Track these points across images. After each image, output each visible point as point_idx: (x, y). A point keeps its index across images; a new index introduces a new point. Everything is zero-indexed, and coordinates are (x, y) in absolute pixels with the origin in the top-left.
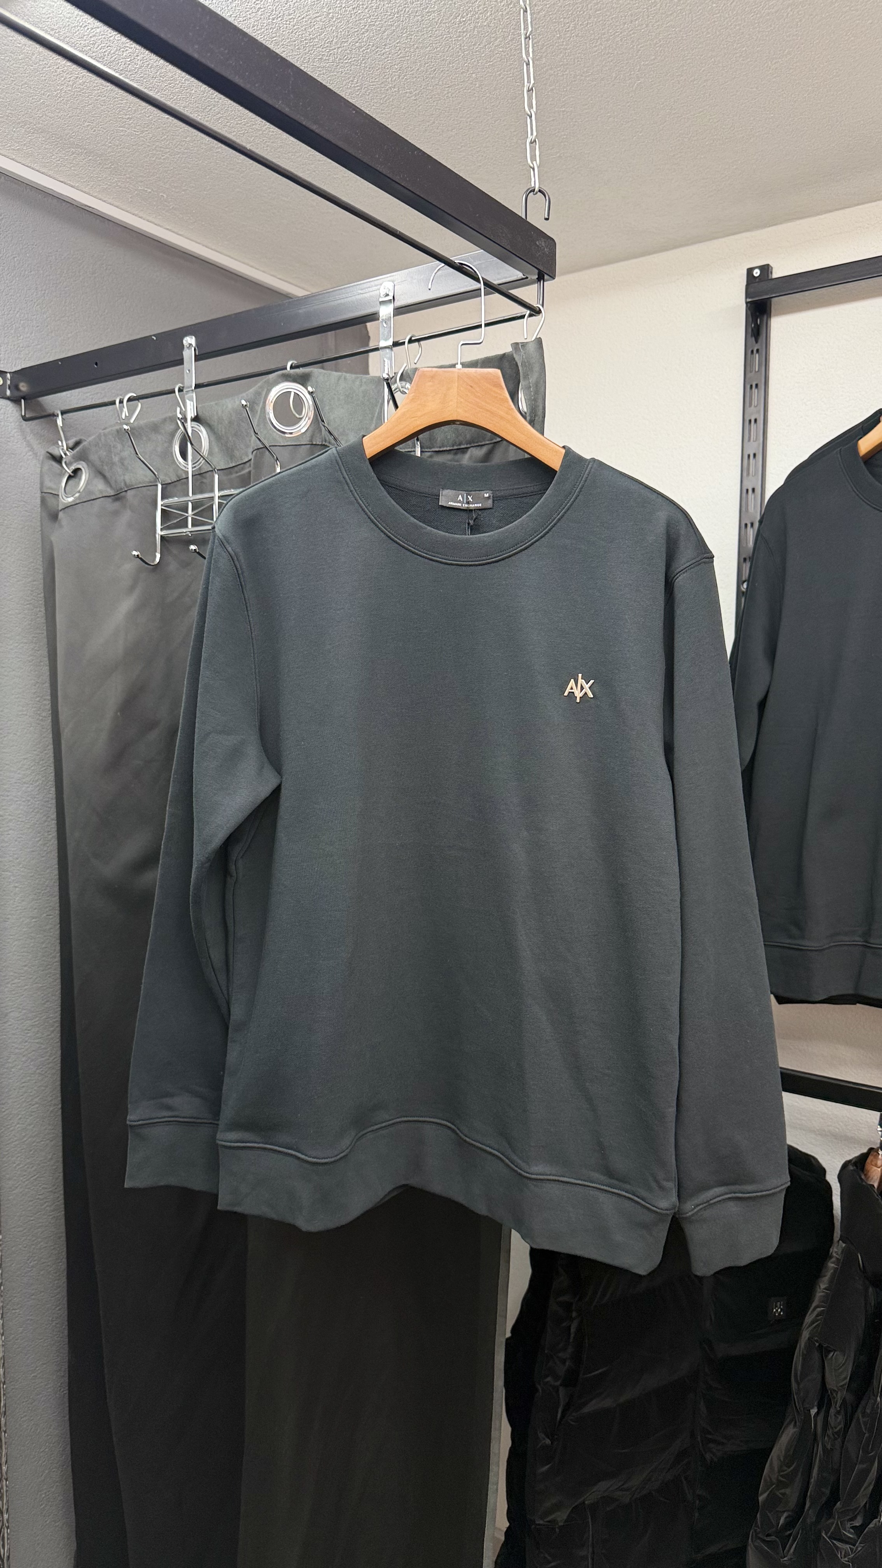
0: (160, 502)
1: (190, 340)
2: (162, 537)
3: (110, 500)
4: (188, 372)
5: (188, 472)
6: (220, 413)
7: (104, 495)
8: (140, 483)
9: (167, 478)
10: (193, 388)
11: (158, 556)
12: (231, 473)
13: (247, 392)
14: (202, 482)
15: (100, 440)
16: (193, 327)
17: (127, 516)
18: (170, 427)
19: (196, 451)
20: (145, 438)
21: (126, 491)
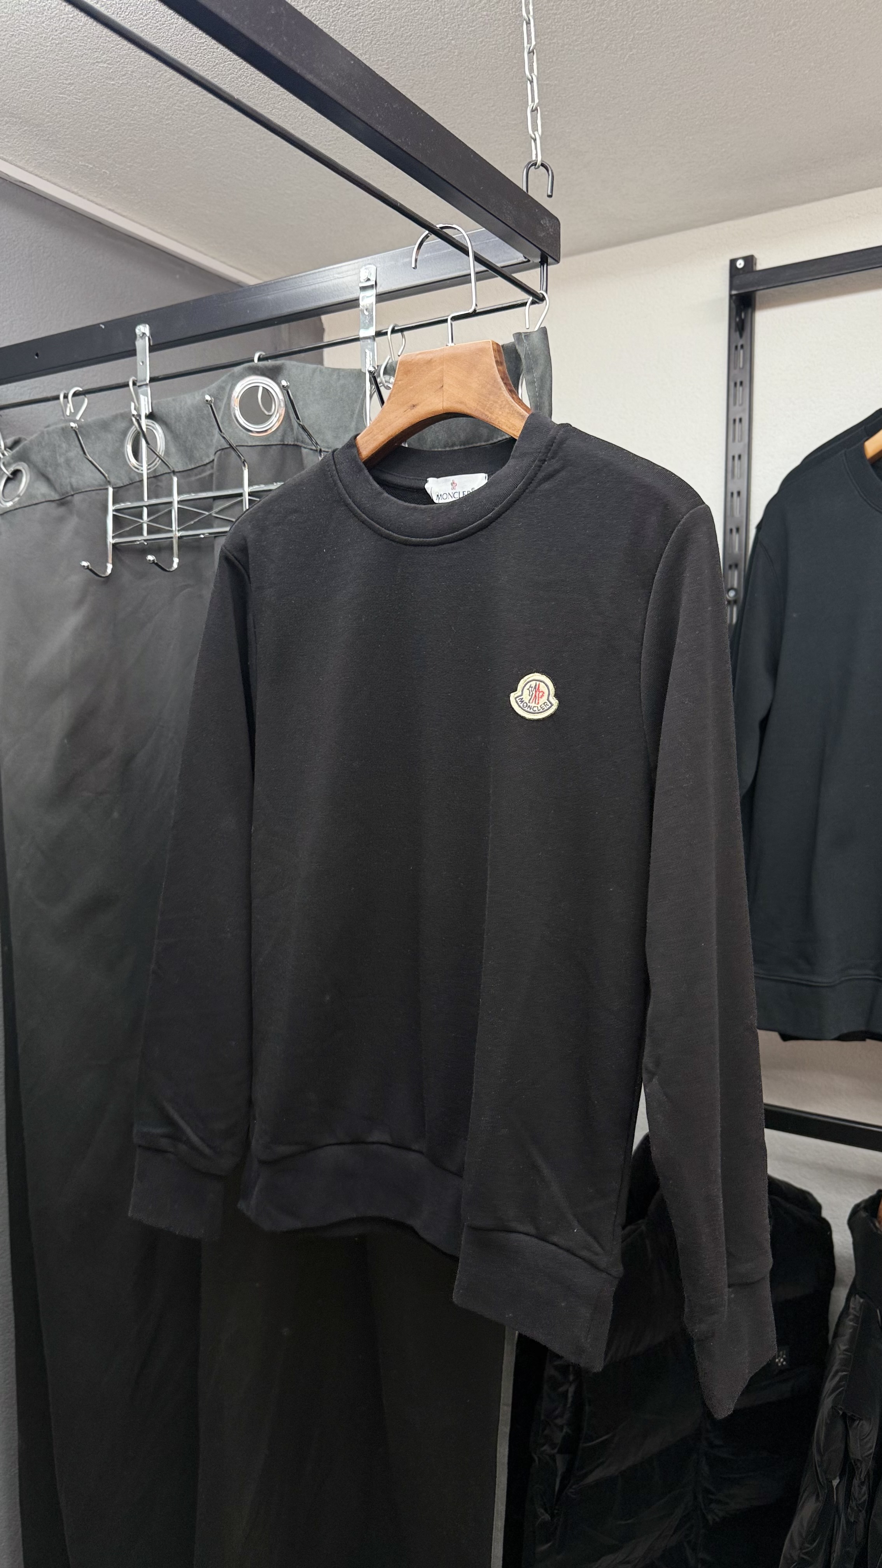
0: (111, 508)
1: (143, 329)
2: (114, 545)
3: (53, 504)
4: (141, 364)
5: (142, 475)
6: (178, 409)
7: (47, 500)
8: (89, 486)
9: (118, 481)
10: (148, 381)
11: (110, 567)
12: (189, 476)
13: (209, 387)
14: (157, 486)
15: (43, 438)
16: (146, 315)
17: (73, 522)
18: (122, 425)
19: (152, 450)
20: (93, 437)
21: (72, 495)
